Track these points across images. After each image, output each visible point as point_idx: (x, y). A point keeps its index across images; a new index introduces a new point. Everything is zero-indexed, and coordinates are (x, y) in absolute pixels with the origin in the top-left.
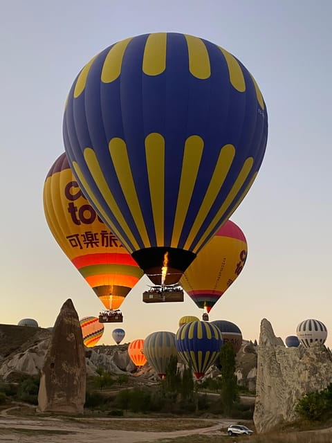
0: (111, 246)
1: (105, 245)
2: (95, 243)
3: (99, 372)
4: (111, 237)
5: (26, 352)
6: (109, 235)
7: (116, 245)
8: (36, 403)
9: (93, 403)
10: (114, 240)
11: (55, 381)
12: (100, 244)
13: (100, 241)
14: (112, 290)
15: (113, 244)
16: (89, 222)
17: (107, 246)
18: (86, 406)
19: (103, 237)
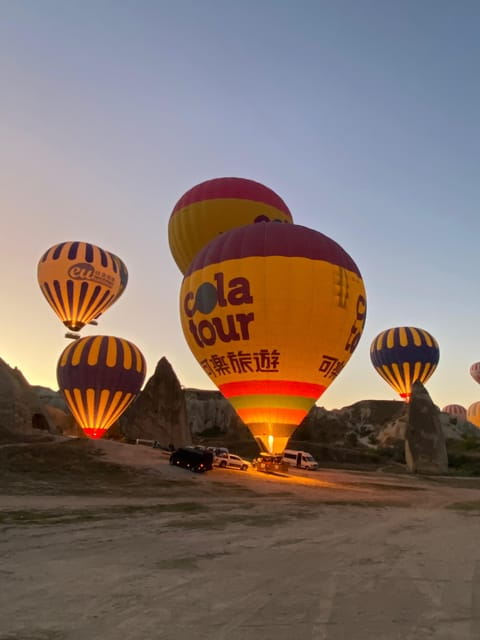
0: (245, 371)
1: (237, 369)
2: (226, 369)
3: (464, 436)
4: (241, 359)
5: (397, 422)
6: (238, 358)
7: (252, 370)
8: (405, 463)
9: (455, 463)
10: (246, 363)
11: (417, 446)
12: (231, 370)
13: (230, 365)
14: (270, 428)
15: (246, 368)
16: (211, 342)
17: (240, 372)
18: (451, 465)
19: (232, 361)
